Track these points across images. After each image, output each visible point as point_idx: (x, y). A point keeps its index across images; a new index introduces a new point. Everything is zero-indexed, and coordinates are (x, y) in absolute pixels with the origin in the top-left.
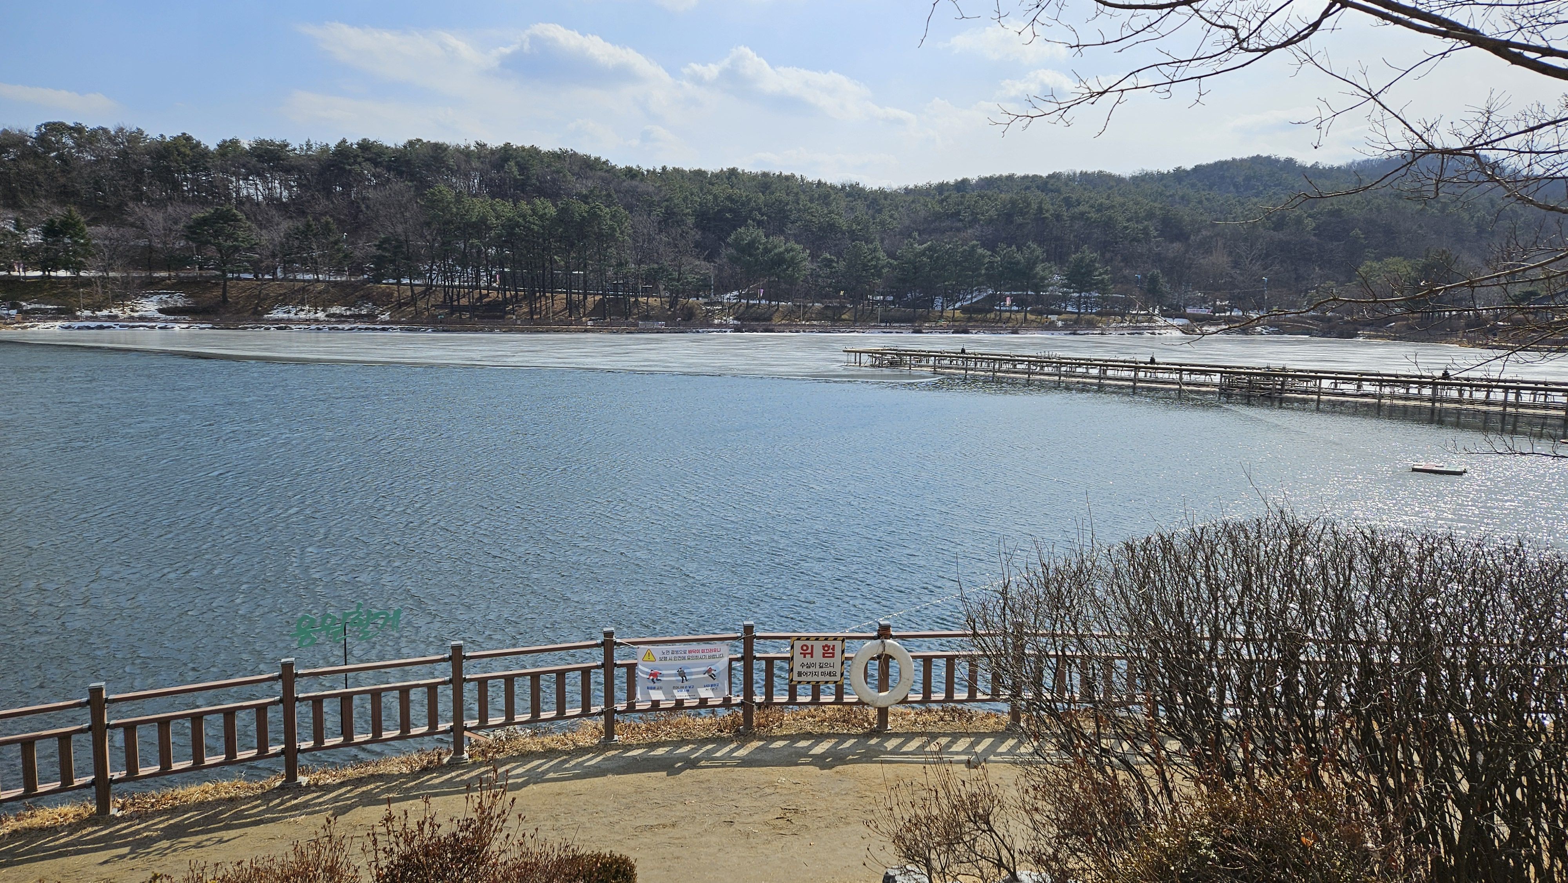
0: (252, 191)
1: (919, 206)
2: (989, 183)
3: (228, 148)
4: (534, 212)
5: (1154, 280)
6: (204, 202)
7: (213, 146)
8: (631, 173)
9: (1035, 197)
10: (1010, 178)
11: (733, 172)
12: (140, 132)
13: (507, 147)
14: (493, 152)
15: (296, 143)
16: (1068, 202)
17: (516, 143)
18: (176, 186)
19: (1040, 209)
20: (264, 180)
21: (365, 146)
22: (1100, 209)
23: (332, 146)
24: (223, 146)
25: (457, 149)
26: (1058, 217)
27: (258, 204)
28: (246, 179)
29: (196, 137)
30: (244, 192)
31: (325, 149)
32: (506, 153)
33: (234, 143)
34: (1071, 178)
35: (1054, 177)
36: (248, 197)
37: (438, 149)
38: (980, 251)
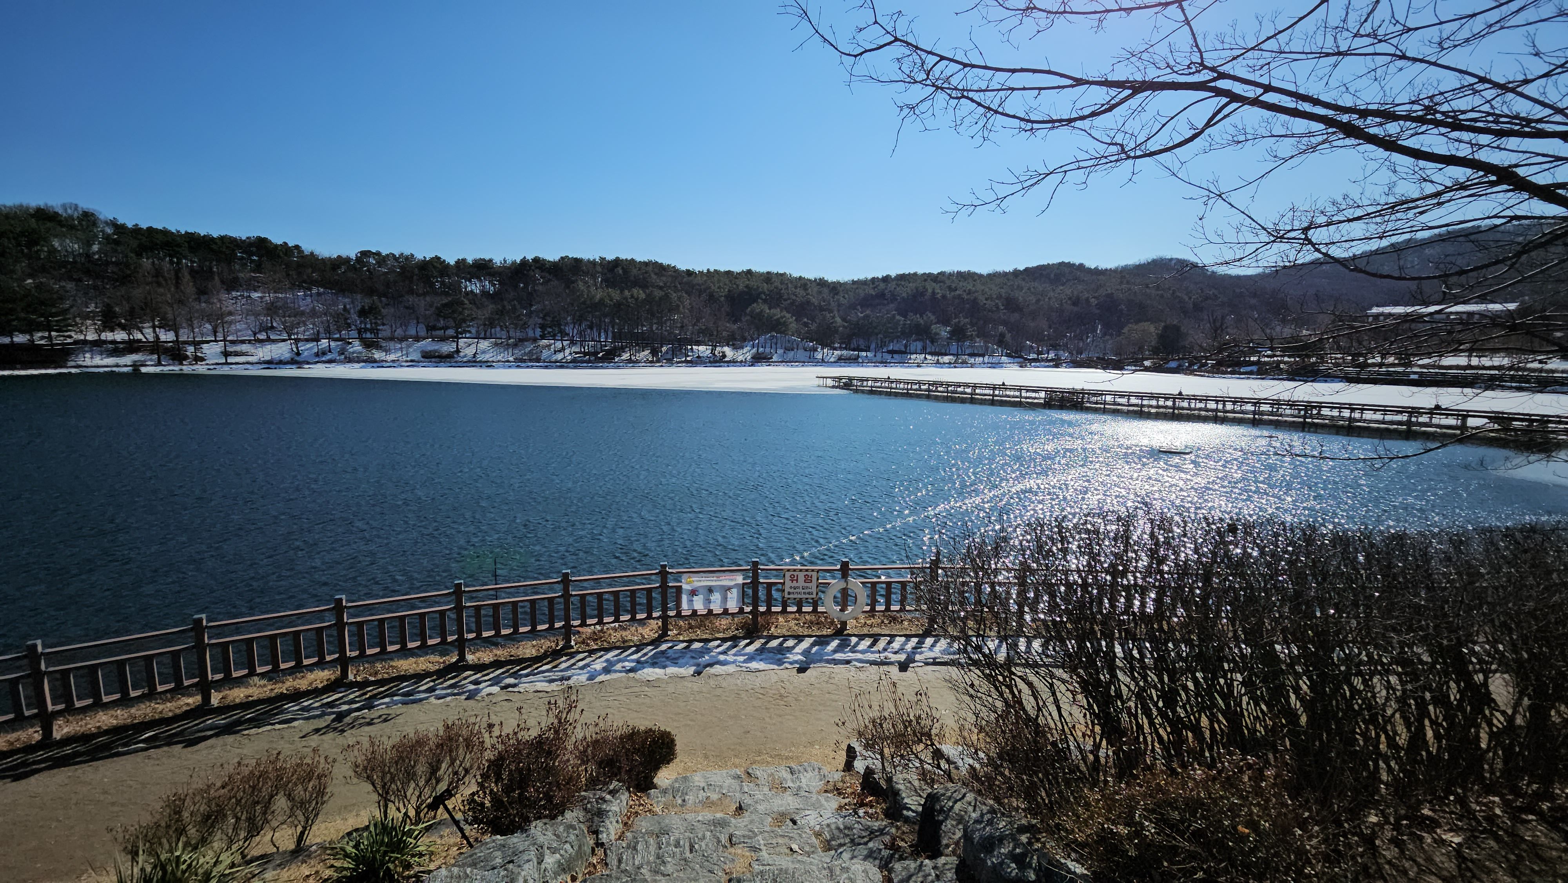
0: (474, 287)
1: (861, 291)
2: (902, 277)
3: (461, 263)
4: (632, 296)
5: (1002, 335)
6: (447, 294)
7: (452, 263)
8: (689, 273)
9: (930, 286)
10: (915, 274)
11: (749, 272)
12: (412, 255)
13: (617, 259)
14: (609, 262)
15: (498, 260)
16: (950, 288)
17: (623, 256)
18: (432, 285)
19: (933, 293)
20: (481, 281)
21: (536, 260)
22: (969, 292)
23: (518, 261)
24: (458, 262)
25: (589, 260)
26: (944, 297)
27: (476, 295)
28: (470, 281)
29: (443, 257)
30: (469, 289)
31: (514, 263)
32: (617, 262)
33: (464, 260)
34: (951, 275)
35: (942, 274)
36: (472, 291)
37: (578, 261)
38: (898, 317)
